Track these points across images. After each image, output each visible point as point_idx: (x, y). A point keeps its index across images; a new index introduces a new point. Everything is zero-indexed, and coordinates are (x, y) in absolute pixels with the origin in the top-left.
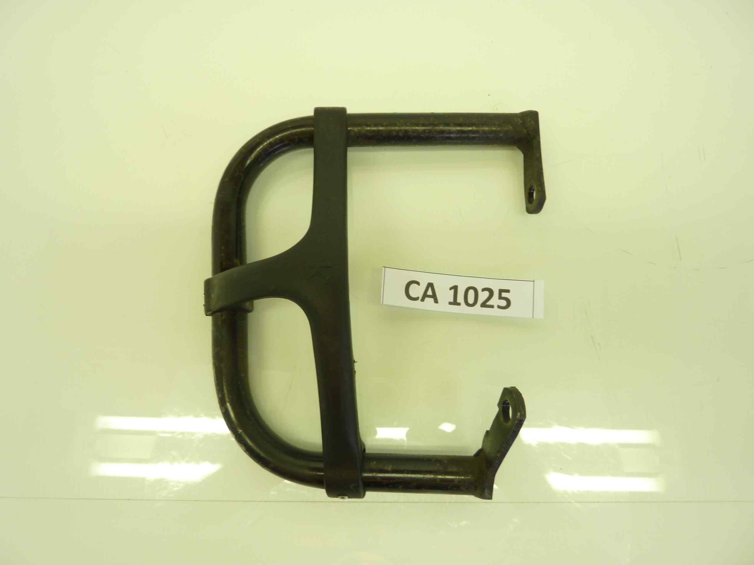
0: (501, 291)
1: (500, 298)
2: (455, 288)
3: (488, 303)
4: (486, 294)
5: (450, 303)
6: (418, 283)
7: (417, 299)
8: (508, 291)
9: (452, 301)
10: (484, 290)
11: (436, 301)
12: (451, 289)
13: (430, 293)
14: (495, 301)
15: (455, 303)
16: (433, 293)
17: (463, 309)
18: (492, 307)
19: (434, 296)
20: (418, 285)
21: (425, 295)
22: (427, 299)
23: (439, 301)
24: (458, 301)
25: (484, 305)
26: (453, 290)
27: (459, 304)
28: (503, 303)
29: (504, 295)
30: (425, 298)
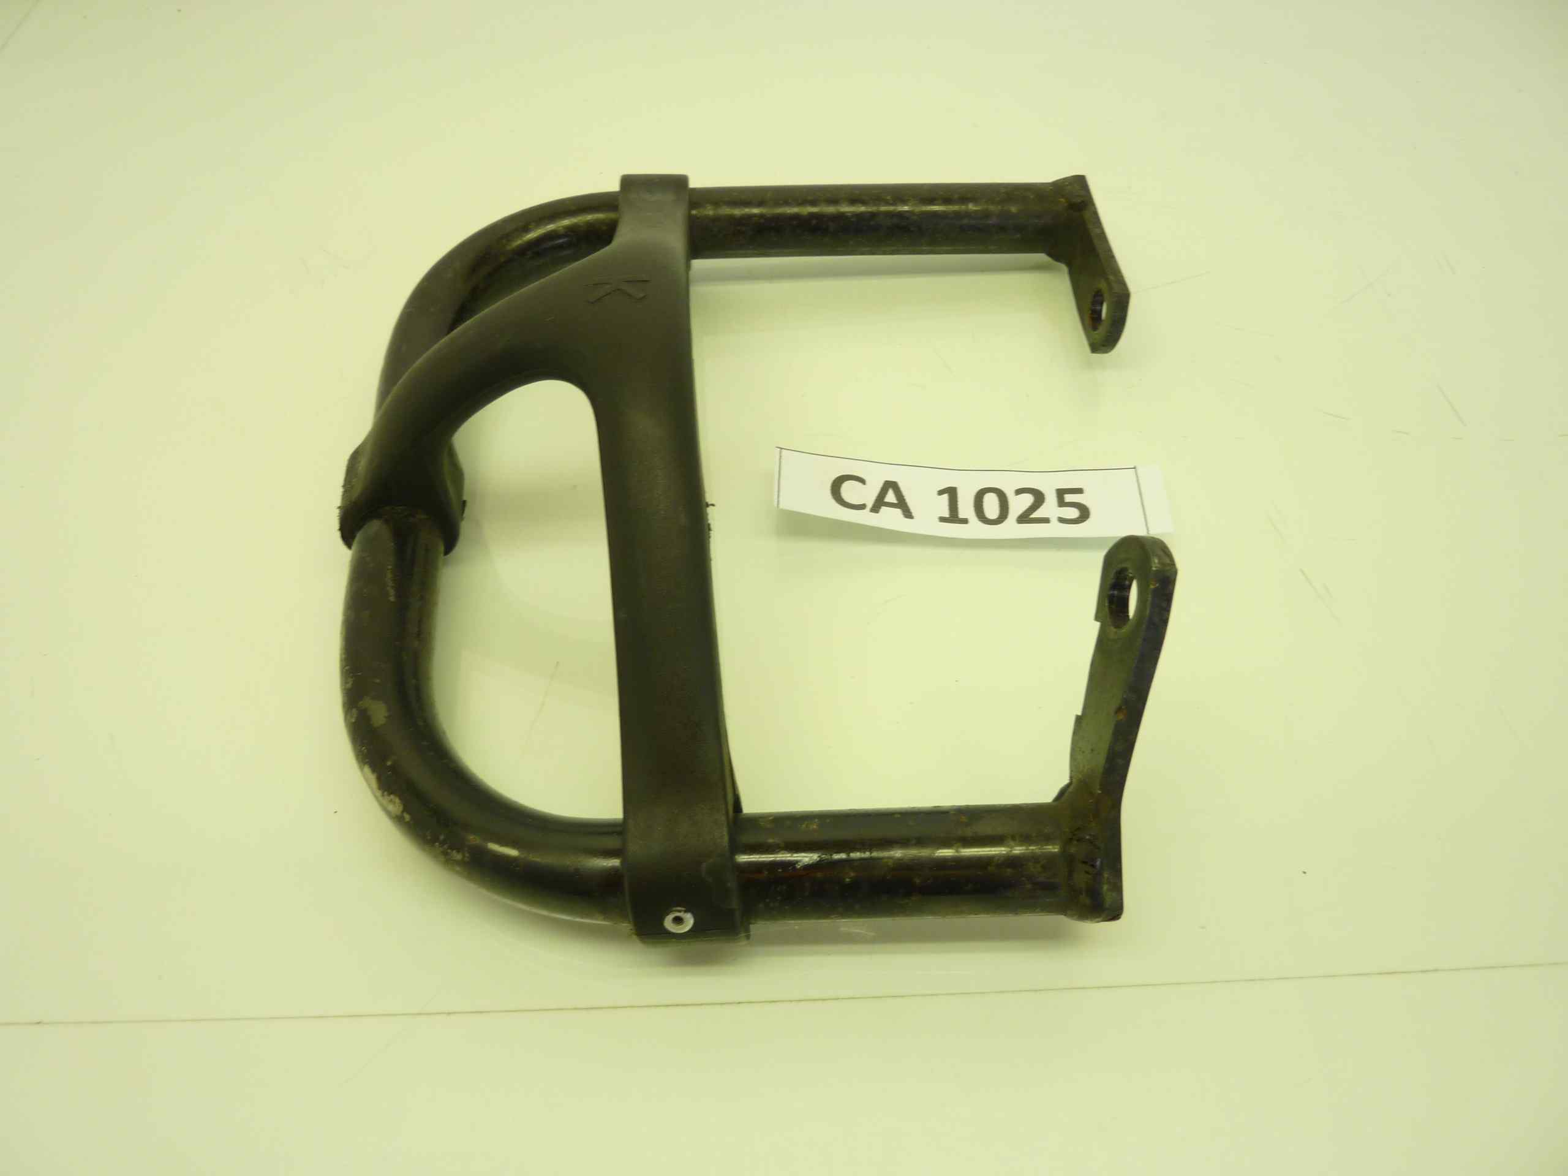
0: (1061, 493)
1: (1062, 503)
2: (951, 493)
3: (1034, 515)
4: (1028, 500)
5: (943, 519)
6: (862, 481)
7: (862, 507)
8: (1079, 491)
9: (947, 515)
10: (1019, 492)
11: (908, 514)
12: (941, 493)
13: (890, 497)
14: (1050, 508)
15: (954, 517)
16: (897, 500)
17: (975, 529)
18: (1046, 520)
19: (902, 504)
20: (860, 484)
21: (879, 503)
22: (884, 509)
23: (913, 514)
24: (961, 515)
25: (1024, 518)
26: (946, 496)
27: (965, 521)
28: (1074, 513)
29: (1069, 498)
30: (880, 508)
